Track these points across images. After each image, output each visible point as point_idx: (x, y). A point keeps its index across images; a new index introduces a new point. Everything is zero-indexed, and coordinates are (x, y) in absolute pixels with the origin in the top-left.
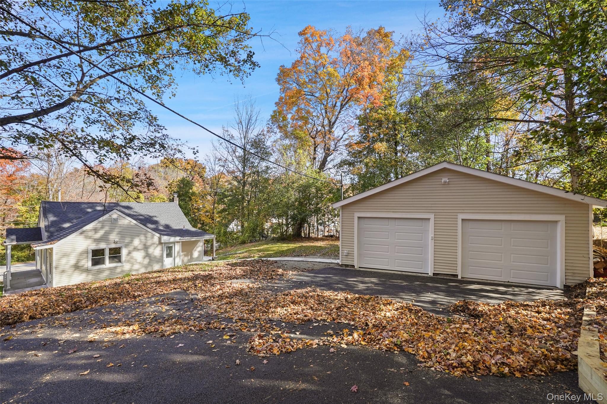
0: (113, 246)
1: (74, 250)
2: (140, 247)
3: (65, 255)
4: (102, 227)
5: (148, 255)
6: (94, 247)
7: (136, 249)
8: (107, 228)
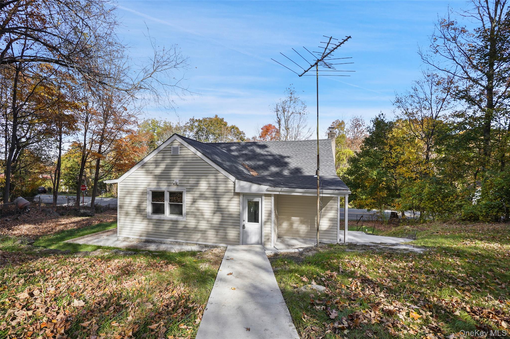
0: (174, 189)
1: (136, 188)
2: (208, 194)
3: (129, 193)
4: (164, 159)
5: (218, 209)
6: (153, 186)
7: (202, 196)
8: (168, 161)
